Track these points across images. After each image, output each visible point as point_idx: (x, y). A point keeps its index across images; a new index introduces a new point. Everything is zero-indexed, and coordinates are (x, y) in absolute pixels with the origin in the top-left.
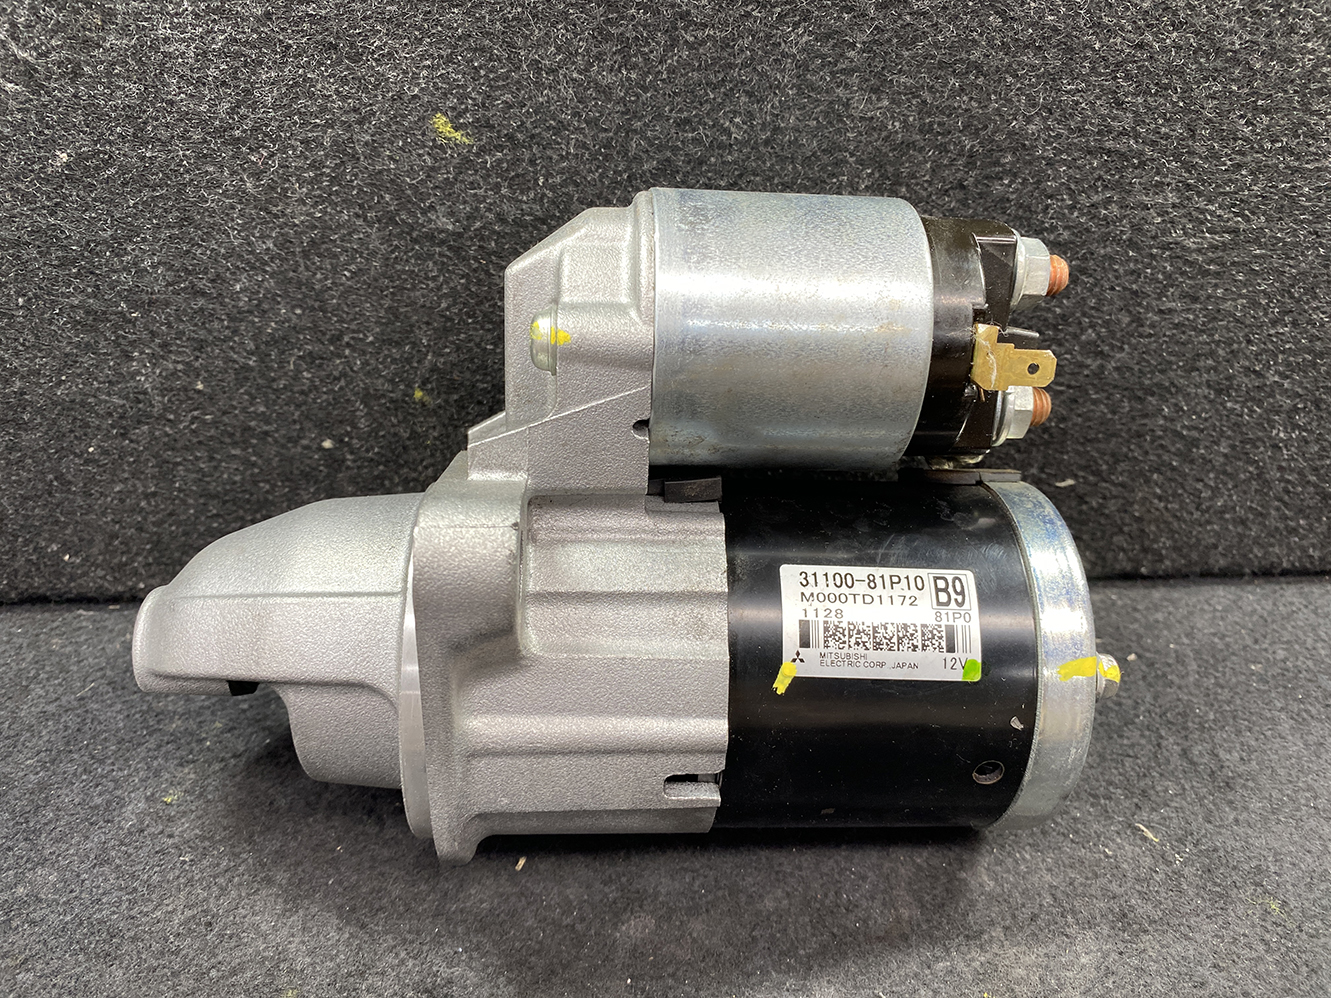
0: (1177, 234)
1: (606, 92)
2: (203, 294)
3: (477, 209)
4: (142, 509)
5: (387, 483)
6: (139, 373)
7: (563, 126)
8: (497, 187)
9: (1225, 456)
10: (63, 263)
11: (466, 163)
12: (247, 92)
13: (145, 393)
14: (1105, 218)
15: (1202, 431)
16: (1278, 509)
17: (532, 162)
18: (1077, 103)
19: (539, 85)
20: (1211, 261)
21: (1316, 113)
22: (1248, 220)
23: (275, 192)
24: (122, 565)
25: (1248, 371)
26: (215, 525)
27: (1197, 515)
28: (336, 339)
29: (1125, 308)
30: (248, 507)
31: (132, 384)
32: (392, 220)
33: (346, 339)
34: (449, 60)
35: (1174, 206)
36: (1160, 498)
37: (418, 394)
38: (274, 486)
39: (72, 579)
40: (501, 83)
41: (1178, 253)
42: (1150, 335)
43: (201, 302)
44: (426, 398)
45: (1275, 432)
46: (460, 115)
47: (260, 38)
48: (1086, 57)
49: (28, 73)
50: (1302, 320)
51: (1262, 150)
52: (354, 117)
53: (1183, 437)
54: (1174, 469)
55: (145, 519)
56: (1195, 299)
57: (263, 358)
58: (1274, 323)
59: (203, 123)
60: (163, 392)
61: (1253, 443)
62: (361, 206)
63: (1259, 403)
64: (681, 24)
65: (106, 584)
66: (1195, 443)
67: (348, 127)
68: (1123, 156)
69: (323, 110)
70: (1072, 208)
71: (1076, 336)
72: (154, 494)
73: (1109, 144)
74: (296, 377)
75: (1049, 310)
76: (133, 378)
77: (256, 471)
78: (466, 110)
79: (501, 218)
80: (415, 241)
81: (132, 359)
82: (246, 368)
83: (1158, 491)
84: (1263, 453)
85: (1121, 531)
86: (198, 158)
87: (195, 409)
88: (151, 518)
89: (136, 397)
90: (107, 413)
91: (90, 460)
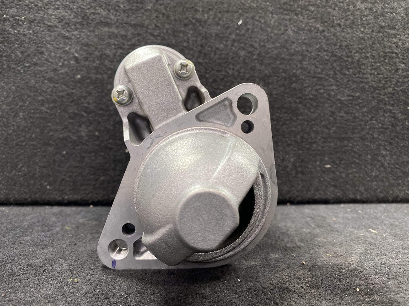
0: (339, 97)
10: (72, 102)
16: (391, 177)
20: (349, 104)
21: (363, 69)
24: (63, 190)
25: (368, 133)
27: (368, 179)
29: (331, 116)
39: (48, 194)
41: (340, 101)
45: (381, 152)
53: (357, 153)
54: (357, 163)
58: (371, 120)
61: (377, 155)
63: (374, 143)
66: (360, 155)
77: (106, 160)
85: (348, 184)
88: (75, 174)
89: (80, 137)
90: (71, 142)
91: (63, 156)
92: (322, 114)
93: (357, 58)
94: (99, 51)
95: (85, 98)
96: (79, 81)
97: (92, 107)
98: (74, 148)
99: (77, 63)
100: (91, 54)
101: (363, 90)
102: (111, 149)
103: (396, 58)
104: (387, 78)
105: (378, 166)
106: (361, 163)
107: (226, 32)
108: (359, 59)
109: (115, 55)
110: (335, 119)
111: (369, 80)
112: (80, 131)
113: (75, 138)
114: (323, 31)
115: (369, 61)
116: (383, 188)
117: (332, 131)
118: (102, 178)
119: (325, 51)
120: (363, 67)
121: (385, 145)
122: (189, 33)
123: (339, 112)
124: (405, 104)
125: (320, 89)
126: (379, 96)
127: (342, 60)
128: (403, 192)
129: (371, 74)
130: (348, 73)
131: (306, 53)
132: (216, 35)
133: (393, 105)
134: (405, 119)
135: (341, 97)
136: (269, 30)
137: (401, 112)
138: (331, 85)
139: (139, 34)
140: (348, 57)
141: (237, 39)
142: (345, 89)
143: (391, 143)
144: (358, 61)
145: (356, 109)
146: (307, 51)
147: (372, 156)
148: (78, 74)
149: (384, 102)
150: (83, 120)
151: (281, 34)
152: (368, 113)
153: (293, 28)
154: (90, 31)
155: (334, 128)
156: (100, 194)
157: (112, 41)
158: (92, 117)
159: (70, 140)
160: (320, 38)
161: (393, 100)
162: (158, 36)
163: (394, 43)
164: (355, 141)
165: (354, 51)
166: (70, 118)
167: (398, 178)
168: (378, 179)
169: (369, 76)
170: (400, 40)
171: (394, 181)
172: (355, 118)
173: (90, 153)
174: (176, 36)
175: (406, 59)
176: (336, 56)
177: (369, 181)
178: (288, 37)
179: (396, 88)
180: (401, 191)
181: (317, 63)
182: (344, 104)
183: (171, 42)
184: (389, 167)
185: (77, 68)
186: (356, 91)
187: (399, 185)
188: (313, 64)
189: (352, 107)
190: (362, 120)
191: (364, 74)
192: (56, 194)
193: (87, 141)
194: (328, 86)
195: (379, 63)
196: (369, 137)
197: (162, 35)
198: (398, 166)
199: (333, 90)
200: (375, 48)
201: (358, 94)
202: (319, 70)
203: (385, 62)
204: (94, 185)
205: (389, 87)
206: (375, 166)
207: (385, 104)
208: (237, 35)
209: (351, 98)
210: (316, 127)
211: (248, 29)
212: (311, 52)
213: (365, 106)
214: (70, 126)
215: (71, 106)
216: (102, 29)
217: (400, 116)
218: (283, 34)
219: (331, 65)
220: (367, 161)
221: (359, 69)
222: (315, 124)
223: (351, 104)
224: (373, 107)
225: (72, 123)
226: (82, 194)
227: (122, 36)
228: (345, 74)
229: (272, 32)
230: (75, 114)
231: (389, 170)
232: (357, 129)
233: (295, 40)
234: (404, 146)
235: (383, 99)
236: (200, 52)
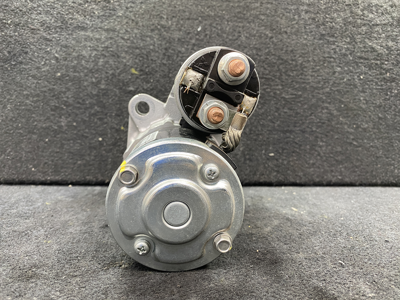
0: (283, 95)
1: (165, 65)
3: (139, 87)
7: (156, 71)
8: (143, 83)
10: (53, 96)
11: (137, 78)
17: (150, 78)
19: (152, 64)
20: (292, 101)
23: (99, 82)
24: (46, 172)
25: (308, 127)
27: (307, 165)
28: (106, 114)
29: (276, 112)
34: (136, 59)
36: (296, 160)
37: (122, 128)
38: (86, 150)
39: (33, 175)
45: (318, 143)
46: (137, 69)
49: (57, 59)
53: (297, 144)
57: (90, 118)
58: (311, 115)
59: (87, 69)
61: (314, 145)
63: (313, 135)
66: (301, 146)
67: (115, 70)
74: (96, 123)
77: (83, 147)
80: (125, 93)
85: (289, 170)
88: (56, 159)
89: (60, 127)
90: (53, 131)
91: (46, 143)
92: (268, 110)
93: (300, 62)
94: (77, 52)
95: (65, 93)
96: (59, 79)
97: (71, 101)
98: (55, 136)
99: (58, 62)
100: (69, 54)
101: (305, 89)
102: (87, 137)
103: (333, 62)
104: (325, 79)
105: (315, 155)
106: (301, 152)
107: (187, 37)
108: (302, 62)
109: (90, 56)
110: (280, 114)
111: (310, 81)
112: (61, 122)
113: (56, 128)
114: (272, 37)
115: (310, 65)
116: (318, 173)
117: (276, 125)
118: (79, 162)
119: (273, 55)
120: (305, 70)
121: (322, 137)
122: (155, 38)
123: (283, 108)
124: (340, 102)
125: (267, 88)
126: (318, 95)
127: (287, 63)
128: (335, 178)
129: (312, 76)
130: (292, 75)
131: (256, 57)
132: (179, 39)
133: (329, 103)
134: (340, 115)
135: (285, 95)
136: (225, 35)
137: (336, 109)
138: (277, 85)
139: (111, 38)
140: (292, 60)
141: (196, 43)
142: (289, 88)
143: (327, 136)
144: (301, 64)
145: (298, 106)
146: (257, 54)
147: (310, 147)
148: (58, 72)
149: (322, 101)
150: (63, 112)
151: (235, 40)
152: (308, 110)
153: (246, 35)
154: (69, 35)
155: (278, 123)
156: (77, 175)
157: (89, 44)
158: (70, 110)
159: (52, 129)
160: (269, 44)
161: (330, 99)
162: (128, 39)
163: (332, 49)
164: (297, 134)
165: (298, 56)
166: (52, 110)
167: (332, 165)
168: (315, 166)
169: (310, 78)
170: (338, 46)
171: (328, 168)
172: (297, 113)
173: (69, 140)
174: (144, 40)
175: (342, 64)
176: (282, 60)
177: (307, 168)
178: (241, 42)
179: (333, 88)
180: (333, 176)
181: (266, 66)
182: (288, 101)
183: (140, 45)
184: (325, 156)
185: (57, 67)
186: (299, 91)
187: (332, 171)
188: (262, 67)
189: (294, 104)
190: (302, 116)
191: (306, 76)
192: (40, 176)
193: (66, 130)
194: (274, 85)
195: (319, 66)
196: (308, 130)
197: (132, 39)
198: (332, 155)
199: (279, 90)
200: (315, 53)
201: (300, 93)
202: (267, 72)
203: (324, 66)
204: (73, 168)
205: (327, 87)
206: (313, 154)
207: (323, 102)
208: (197, 39)
209: (294, 96)
210: (263, 121)
211: (206, 35)
212: (260, 56)
213: (305, 103)
214: (52, 118)
215: (53, 100)
216: (79, 32)
217: (335, 113)
218: (237, 39)
219: (278, 67)
220: (305, 150)
221: (301, 72)
222: (262, 119)
223: (294, 101)
224: (312, 105)
225: (53, 115)
226: (63, 175)
227: (97, 39)
228: (289, 76)
229: (227, 38)
230: (56, 106)
231: (324, 158)
232: (298, 123)
233: (247, 45)
234: (337, 138)
235: (321, 98)
236: (164, 54)
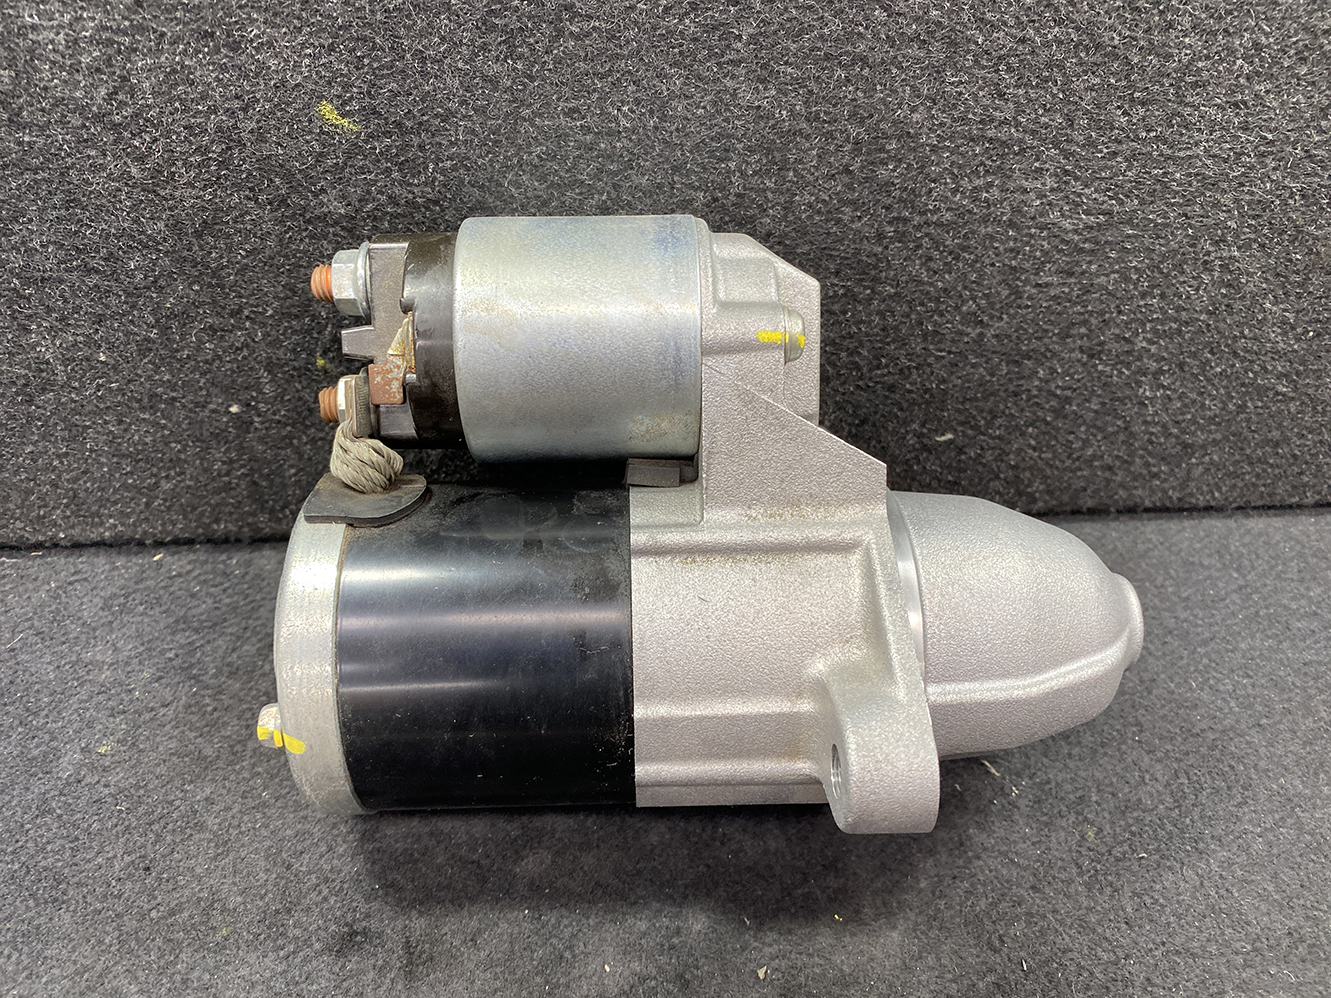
0: (1054, 216)
1: (493, 82)
2: (97, 272)
3: (369, 192)
4: (56, 467)
5: (295, 441)
6: (38, 344)
7: (451, 113)
8: (388, 171)
9: (1096, 412)
11: (353, 151)
12: (124, 79)
13: (47, 363)
14: (987, 200)
15: (1075, 390)
16: (1142, 457)
17: (421, 147)
18: (960, 94)
19: (424, 74)
20: (1086, 240)
22: (1121, 203)
23: (162, 176)
25: (1118, 338)
26: (130, 481)
27: (1068, 463)
28: (236, 313)
29: (1004, 282)
30: (161, 464)
31: (33, 354)
32: (283, 201)
33: (246, 313)
34: (331, 49)
35: (1052, 190)
36: (1034, 449)
37: (320, 362)
38: (185, 447)
40: (385, 72)
41: (1054, 232)
42: (1027, 307)
43: (95, 279)
44: (328, 366)
45: (1141, 390)
46: (344, 104)
47: (132, 25)
48: (968, 51)
50: (1169, 292)
51: (1137, 139)
52: (236, 104)
53: (1056, 396)
54: (1047, 423)
55: (59, 477)
56: (1071, 274)
57: (165, 330)
58: (1143, 295)
59: (81, 110)
60: (65, 362)
61: (1121, 400)
62: (251, 189)
63: (1128, 365)
64: (565, 16)
65: (27, 535)
66: (1068, 400)
67: (230, 112)
68: (1003, 143)
69: (204, 97)
70: (955, 191)
71: (957, 308)
72: (66, 455)
73: (990, 133)
74: (199, 348)
75: (931, 284)
76: (33, 348)
77: (167, 432)
78: (351, 98)
79: (393, 200)
80: (308, 222)
81: (30, 332)
82: (148, 340)
83: (1033, 443)
84: (1130, 410)
85: (997, 477)
86: (79, 142)
87: (100, 378)
88: (65, 476)
106: (1060, 422)
121: (1160, 372)
